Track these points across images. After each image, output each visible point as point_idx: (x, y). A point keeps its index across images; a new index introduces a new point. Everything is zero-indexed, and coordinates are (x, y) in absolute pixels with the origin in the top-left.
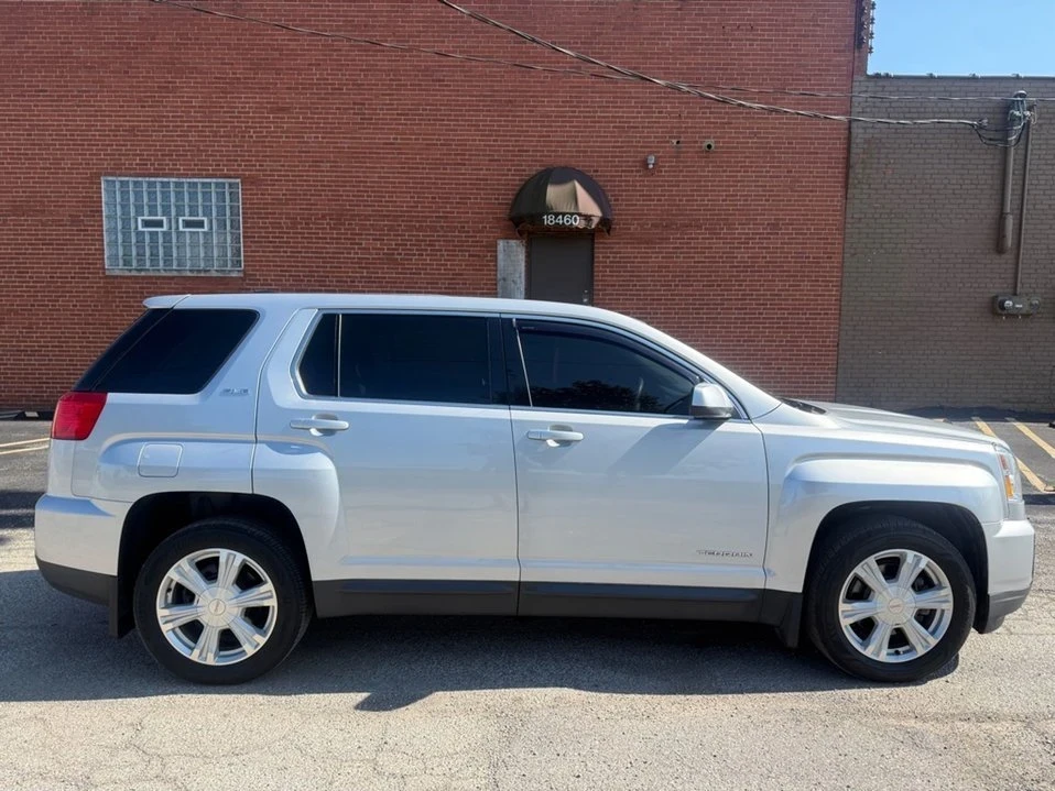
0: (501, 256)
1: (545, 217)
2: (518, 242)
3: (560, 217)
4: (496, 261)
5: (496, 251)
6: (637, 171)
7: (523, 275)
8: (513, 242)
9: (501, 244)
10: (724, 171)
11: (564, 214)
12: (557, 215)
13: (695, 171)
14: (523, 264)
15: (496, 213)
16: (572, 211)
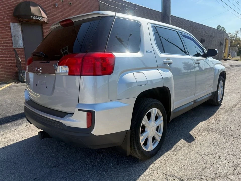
0: (12, 28)
1: (32, 16)
2: (18, 24)
3: (37, 17)
4: (11, 30)
5: (10, 26)
6: (53, 7)
7: (21, 35)
8: (16, 24)
9: (12, 24)
10: (74, 11)
11: (38, 16)
12: (35, 16)
13: (68, 10)
14: (21, 31)
15: (8, 13)
16: (40, 16)
